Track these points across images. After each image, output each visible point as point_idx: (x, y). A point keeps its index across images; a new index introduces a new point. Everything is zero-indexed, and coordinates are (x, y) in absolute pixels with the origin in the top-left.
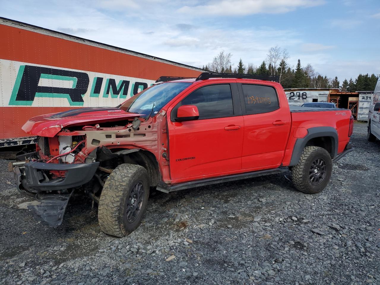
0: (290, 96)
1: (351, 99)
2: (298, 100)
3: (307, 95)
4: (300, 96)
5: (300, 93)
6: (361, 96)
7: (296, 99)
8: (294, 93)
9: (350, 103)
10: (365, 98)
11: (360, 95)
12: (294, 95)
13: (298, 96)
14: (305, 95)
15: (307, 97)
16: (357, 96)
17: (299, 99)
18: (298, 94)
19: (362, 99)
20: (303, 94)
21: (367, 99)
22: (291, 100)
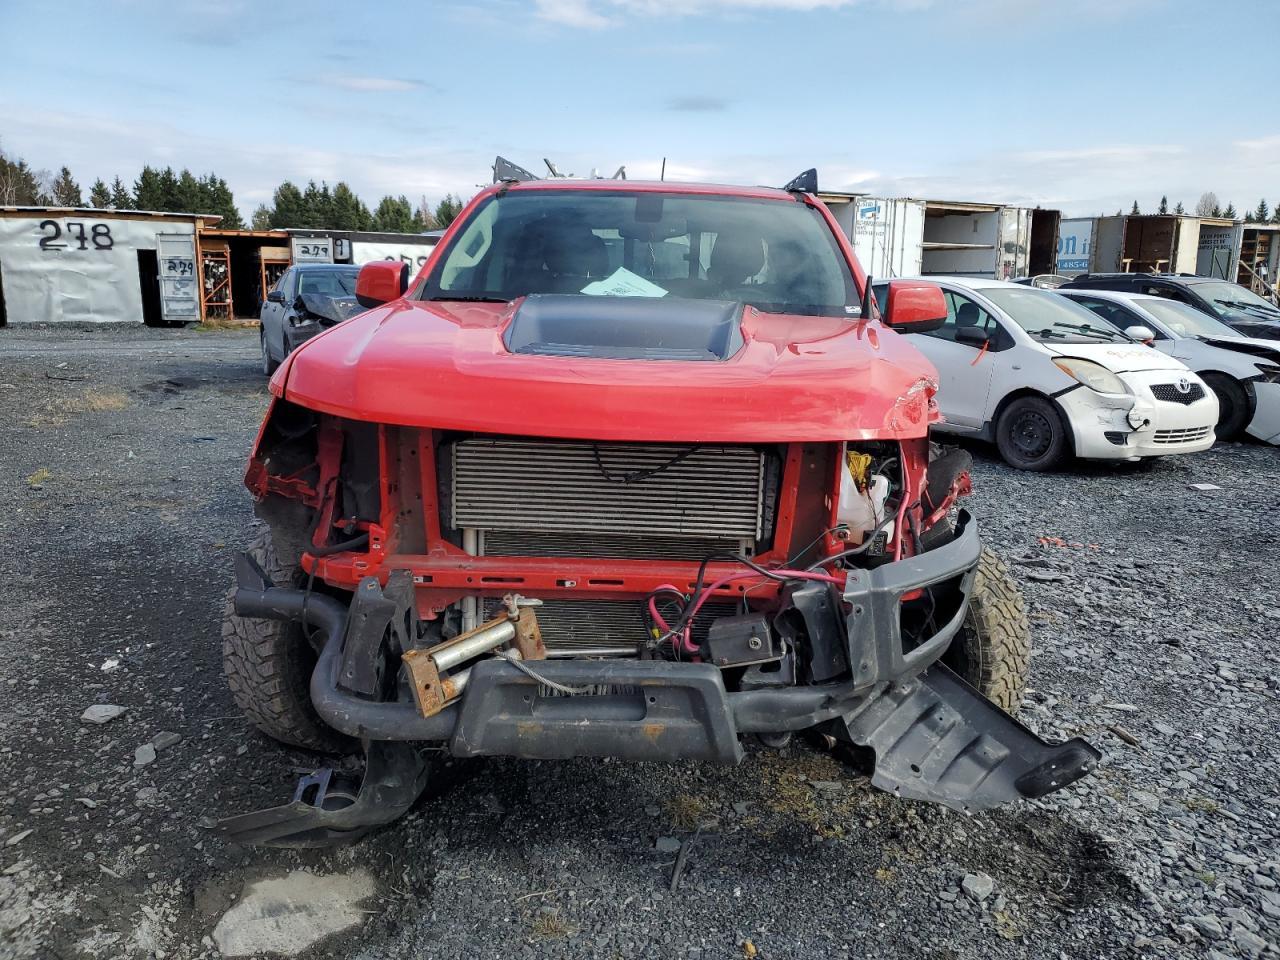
0: (42, 236)
1: (267, 253)
2: (81, 251)
3: (111, 234)
4: (86, 239)
5: (81, 226)
6: (296, 243)
7: (70, 249)
8: (56, 226)
9: (268, 267)
10: (311, 250)
11: (294, 241)
12: (58, 234)
13: (78, 238)
14: (107, 235)
15: (112, 243)
16: (283, 242)
17: (83, 248)
18: (76, 229)
19: (303, 252)
20: (94, 228)
21: (317, 254)
22: (48, 253)
